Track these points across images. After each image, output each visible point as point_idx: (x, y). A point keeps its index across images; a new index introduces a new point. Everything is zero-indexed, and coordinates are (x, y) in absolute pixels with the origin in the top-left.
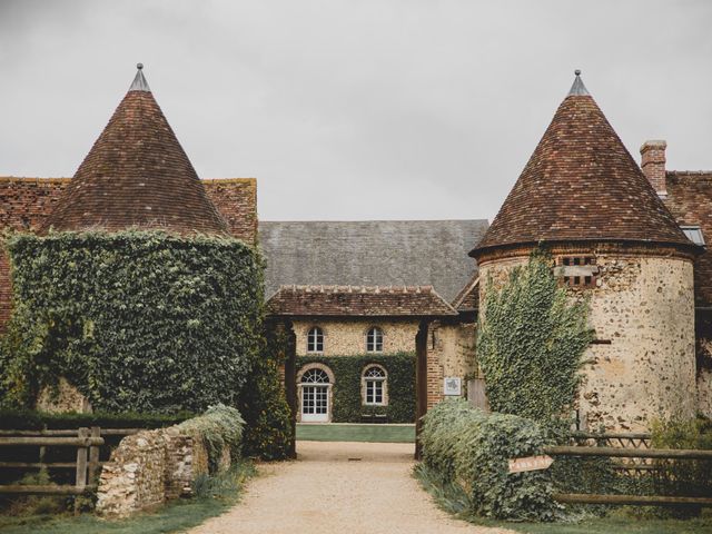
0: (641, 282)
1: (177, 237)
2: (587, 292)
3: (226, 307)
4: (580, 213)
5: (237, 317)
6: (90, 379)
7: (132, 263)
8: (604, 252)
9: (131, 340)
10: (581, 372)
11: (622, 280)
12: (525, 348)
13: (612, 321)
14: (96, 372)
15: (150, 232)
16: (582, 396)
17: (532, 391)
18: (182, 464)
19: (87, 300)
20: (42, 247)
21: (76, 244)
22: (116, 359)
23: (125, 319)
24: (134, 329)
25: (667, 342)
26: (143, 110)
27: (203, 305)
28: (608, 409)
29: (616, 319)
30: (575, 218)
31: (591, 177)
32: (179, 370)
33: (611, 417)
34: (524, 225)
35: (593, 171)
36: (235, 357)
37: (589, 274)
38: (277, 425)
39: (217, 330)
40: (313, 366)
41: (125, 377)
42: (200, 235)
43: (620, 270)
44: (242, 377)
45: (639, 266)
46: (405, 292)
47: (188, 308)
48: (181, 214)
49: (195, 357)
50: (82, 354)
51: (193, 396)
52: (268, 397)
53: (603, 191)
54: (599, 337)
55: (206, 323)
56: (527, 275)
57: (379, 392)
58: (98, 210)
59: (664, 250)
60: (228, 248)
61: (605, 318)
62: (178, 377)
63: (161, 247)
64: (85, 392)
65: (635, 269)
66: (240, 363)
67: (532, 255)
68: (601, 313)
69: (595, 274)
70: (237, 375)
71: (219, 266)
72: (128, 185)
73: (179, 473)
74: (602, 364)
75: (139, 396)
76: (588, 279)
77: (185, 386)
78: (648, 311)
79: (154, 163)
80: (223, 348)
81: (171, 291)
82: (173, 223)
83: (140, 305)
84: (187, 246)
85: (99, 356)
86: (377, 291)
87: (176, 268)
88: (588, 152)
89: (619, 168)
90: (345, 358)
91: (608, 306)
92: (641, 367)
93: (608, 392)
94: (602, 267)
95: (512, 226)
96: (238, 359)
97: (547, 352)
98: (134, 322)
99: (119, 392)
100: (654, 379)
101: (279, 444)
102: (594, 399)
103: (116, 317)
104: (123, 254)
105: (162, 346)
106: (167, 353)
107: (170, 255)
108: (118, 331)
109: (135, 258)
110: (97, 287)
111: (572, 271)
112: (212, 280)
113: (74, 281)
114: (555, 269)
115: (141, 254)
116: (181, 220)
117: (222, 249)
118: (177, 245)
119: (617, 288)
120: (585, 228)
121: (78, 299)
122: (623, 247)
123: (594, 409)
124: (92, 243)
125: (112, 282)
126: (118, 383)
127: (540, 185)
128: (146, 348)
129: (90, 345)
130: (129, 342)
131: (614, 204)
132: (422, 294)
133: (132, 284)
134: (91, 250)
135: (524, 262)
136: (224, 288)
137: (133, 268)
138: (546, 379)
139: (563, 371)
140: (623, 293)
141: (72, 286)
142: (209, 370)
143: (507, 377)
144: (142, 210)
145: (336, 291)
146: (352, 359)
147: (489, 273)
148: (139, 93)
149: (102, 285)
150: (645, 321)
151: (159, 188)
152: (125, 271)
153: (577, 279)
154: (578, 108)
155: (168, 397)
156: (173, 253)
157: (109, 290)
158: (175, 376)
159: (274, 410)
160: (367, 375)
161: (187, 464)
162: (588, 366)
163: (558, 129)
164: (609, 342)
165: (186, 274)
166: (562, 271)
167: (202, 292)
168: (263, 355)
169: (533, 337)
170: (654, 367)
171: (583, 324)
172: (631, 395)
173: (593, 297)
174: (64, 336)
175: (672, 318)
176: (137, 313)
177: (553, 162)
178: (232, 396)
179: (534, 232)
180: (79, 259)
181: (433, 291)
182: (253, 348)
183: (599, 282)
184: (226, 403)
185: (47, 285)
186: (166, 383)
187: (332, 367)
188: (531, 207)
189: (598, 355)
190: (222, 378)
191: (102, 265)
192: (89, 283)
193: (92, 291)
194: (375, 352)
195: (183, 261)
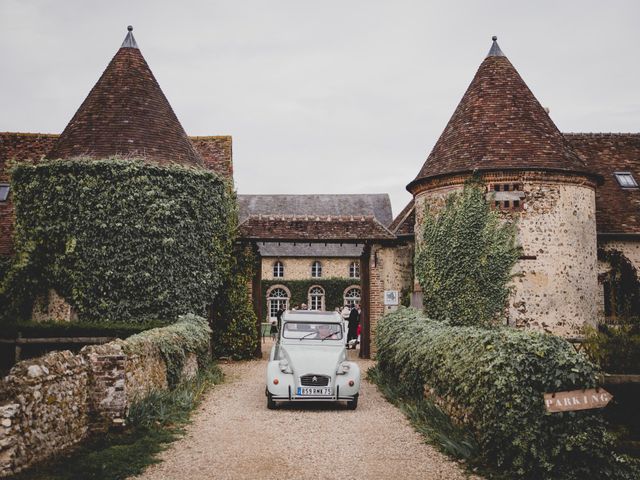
0: (561, 206)
1: (154, 165)
2: (515, 214)
3: (198, 228)
4: (507, 146)
5: (210, 237)
6: (75, 291)
7: (113, 186)
8: (530, 180)
9: (111, 255)
10: (510, 284)
11: (545, 204)
12: (461, 263)
13: (537, 239)
14: (79, 284)
15: (131, 161)
16: (511, 305)
17: (468, 301)
18: (111, 390)
19: (73, 220)
20: (35, 173)
21: (63, 170)
22: (98, 273)
23: (106, 237)
24: (115, 246)
25: (580, 258)
26: (131, 63)
27: (178, 226)
28: (534, 316)
29: (540, 238)
30: (503, 151)
31: (513, 119)
32: (156, 284)
33: (536, 324)
34: (458, 158)
35: (514, 114)
36: (207, 272)
37: (517, 198)
38: (245, 330)
39: (191, 248)
40: (277, 286)
41: (106, 289)
42: (176, 165)
43: (543, 195)
44: (214, 289)
45: (559, 192)
46: (352, 220)
47: (163, 227)
48: (160, 147)
49: (171, 272)
50: (68, 268)
51: (168, 305)
52: (238, 307)
53: (525, 130)
54: (526, 253)
55: (181, 242)
56: (462, 200)
57: (319, 303)
58: (86, 143)
59: (579, 179)
60: (201, 177)
61: (530, 237)
62: (155, 289)
63: (139, 174)
64: (71, 302)
65: (555, 195)
66: (212, 278)
67: (466, 182)
68: (528, 232)
69: (522, 199)
70: (209, 288)
71: (193, 192)
72: (113, 122)
73: (108, 400)
74: (529, 276)
75: (119, 307)
76: (516, 203)
77: (161, 297)
78: (566, 231)
79: (138, 104)
80: (196, 264)
81: (148, 212)
82: (152, 154)
83: (119, 224)
84: (163, 173)
85: (82, 270)
86: (329, 220)
87: (152, 192)
88: (509, 99)
89: (535, 112)
90: (297, 281)
91: (533, 226)
92: (561, 279)
93: (533, 301)
94: (528, 193)
95: (447, 160)
96: (209, 274)
97: (481, 267)
98: (114, 239)
99: (101, 302)
100: (571, 290)
101: (247, 346)
102: (522, 308)
103: (97, 235)
104: (105, 179)
105: (139, 261)
106: (144, 267)
107: (148, 180)
108: (99, 247)
109: (115, 183)
110: (81, 207)
111: (502, 196)
112: (186, 204)
113: (60, 203)
114: (488, 195)
115: (121, 178)
116: (160, 152)
117: (195, 177)
118: (154, 172)
119: (540, 211)
120: (513, 159)
121: (65, 219)
122: (546, 175)
123: (522, 316)
124: (77, 169)
125: (94, 204)
126: (100, 295)
127: (470, 125)
128: (125, 263)
129: (74, 260)
130: (109, 258)
131: (534, 140)
132: (366, 222)
133: (112, 205)
134: (75, 175)
135: (460, 189)
136: (197, 212)
137: (113, 191)
138: (480, 291)
139: (495, 283)
140: (546, 215)
141: (59, 207)
142: (184, 283)
143: (444, 289)
144: (125, 143)
145: (294, 219)
146: (302, 282)
147: (426, 200)
148: (128, 49)
149: (85, 206)
150: (564, 239)
151: (142, 125)
152: (106, 193)
153: (507, 203)
154: (497, 65)
155: (146, 307)
156: (150, 179)
157: (91, 211)
158: (151, 288)
159: (243, 318)
160: (312, 292)
161: (117, 389)
162: (517, 279)
163: (482, 82)
164: (534, 258)
165: (162, 198)
166: (493, 196)
167: (176, 214)
168: (234, 272)
169: (468, 254)
170: (571, 279)
171: (512, 243)
172: (552, 303)
173: (521, 219)
174: (52, 252)
175: (584, 237)
176: (117, 232)
177: (479, 107)
178: (204, 306)
179: (467, 163)
180: (65, 183)
181: (375, 220)
182: (224, 265)
183: (526, 206)
184: (199, 312)
185: (38, 207)
186: (143, 295)
187: (289, 287)
188: (463, 143)
189: (525, 269)
190: (195, 290)
191: (85, 188)
192: (74, 204)
193: (76, 212)
194: (317, 277)
195: (160, 187)
